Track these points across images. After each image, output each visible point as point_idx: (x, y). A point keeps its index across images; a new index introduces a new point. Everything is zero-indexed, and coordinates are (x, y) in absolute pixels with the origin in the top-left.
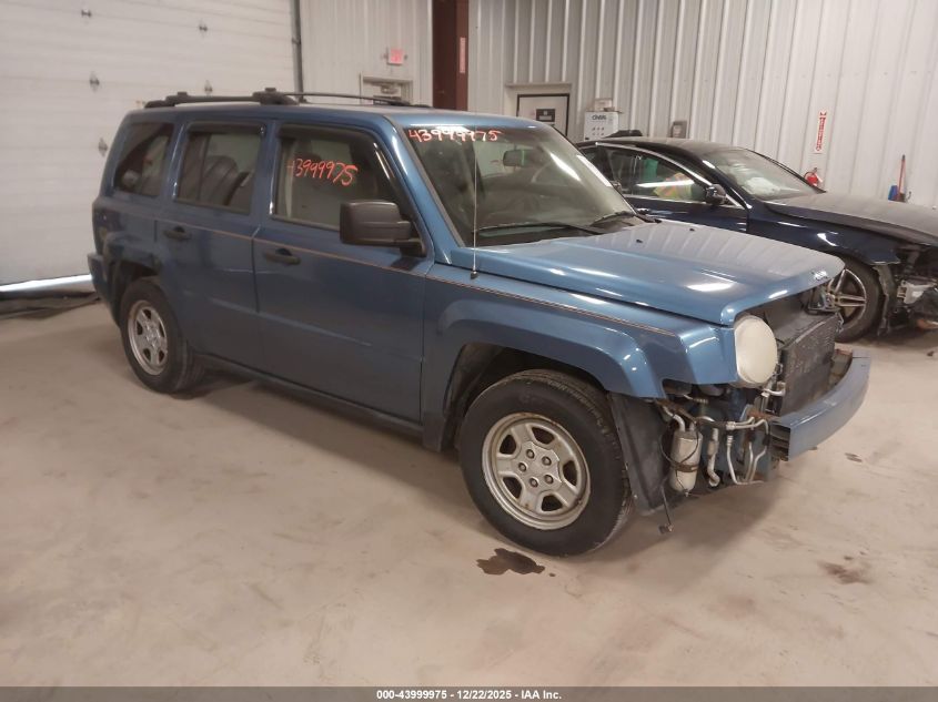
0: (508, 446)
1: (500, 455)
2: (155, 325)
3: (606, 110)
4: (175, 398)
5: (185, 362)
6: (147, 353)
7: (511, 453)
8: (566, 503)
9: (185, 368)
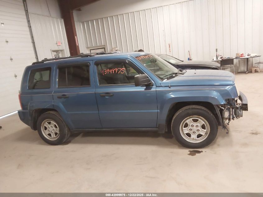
0: (186, 125)
1: (184, 128)
2: (53, 125)
3: (116, 50)
4: (63, 145)
5: (66, 134)
6: (50, 135)
7: (187, 127)
8: (203, 134)
9: (66, 135)
